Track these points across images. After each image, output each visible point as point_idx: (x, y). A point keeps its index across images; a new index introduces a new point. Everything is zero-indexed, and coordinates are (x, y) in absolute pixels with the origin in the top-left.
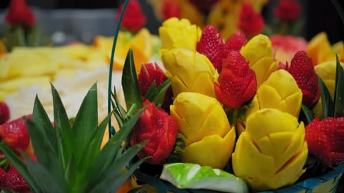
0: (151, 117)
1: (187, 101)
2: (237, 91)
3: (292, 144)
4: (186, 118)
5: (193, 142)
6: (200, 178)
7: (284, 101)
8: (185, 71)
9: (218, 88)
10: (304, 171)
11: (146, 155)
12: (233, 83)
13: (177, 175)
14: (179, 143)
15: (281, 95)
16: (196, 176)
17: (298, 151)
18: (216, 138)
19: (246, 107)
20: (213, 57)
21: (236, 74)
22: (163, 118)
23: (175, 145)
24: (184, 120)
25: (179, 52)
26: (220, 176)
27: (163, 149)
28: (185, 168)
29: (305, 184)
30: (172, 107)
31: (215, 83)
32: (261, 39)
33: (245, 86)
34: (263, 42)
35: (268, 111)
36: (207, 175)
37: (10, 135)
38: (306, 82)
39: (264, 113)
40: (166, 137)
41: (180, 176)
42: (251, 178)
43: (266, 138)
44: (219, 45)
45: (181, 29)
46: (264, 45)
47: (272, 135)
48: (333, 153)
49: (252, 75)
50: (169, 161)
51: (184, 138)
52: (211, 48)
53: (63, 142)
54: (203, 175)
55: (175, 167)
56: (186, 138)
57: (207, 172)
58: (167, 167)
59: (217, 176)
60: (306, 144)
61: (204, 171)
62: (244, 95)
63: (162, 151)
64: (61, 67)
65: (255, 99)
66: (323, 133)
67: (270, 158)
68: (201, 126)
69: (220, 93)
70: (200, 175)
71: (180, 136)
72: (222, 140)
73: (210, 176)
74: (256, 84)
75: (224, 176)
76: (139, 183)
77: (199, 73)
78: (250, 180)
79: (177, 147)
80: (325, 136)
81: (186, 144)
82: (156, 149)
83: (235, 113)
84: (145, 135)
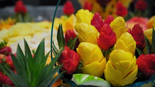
0: (67, 53)
1: (83, 46)
2: (107, 42)
3: (129, 66)
4: (83, 54)
5: (86, 64)
6: (87, 81)
7: (127, 46)
8: (84, 33)
9: (99, 41)
10: (137, 78)
11: (65, 70)
12: (105, 38)
13: (77, 79)
14: (80, 65)
15: (126, 44)
16: (85, 80)
17: (133, 69)
18: (97, 63)
19: (111, 49)
20: (98, 27)
21: (106, 34)
22: (73, 54)
23: (78, 66)
24: (82, 54)
25: (82, 24)
26: (97, 80)
27: (73, 67)
28: (81, 76)
29: (137, 84)
30: (77, 49)
31: (97, 38)
32: (119, 19)
33: (110, 40)
34: (120, 20)
35: (119, 51)
36: (91, 79)
37: (10, 61)
38: (139, 38)
39: (116, 52)
40: (74, 62)
41: (78, 79)
42: (112, 81)
43: (118, 63)
44: (101, 21)
45: (85, 14)
46: (121, 22)
47: (120, 62)
48: (149, 70)
49: (114, 35)
50: (75, 73)
51: (82, 62)
52: (97, 23)
53: (29, 64)
54: (89, 79)
55: (77, 76)
56: (84, 63)
57: (91, 78)
58: (74, 75)
59: (95, 80)
60: (137, 66)
61: (90, 78)
62: (110, 44)
63: (72, 68)
64: (37, 31)
65: (115, 46)
66: (145, 61)
67: (120, 72)
68: (90, 57)
69: (99, 43)
70: (87, 79)
71: (81, 62)
72: (100, 64)
73: (92, 80)
74: (116, 39)
75: (99, 80)
76: (63, 82)
77: (90, 34)
78: (111, 82)
79: (79, 67)
80: (145, 62)
81: (84, 66)
82: (69, 68)
83: (106, 52)
84: (64, 61)
